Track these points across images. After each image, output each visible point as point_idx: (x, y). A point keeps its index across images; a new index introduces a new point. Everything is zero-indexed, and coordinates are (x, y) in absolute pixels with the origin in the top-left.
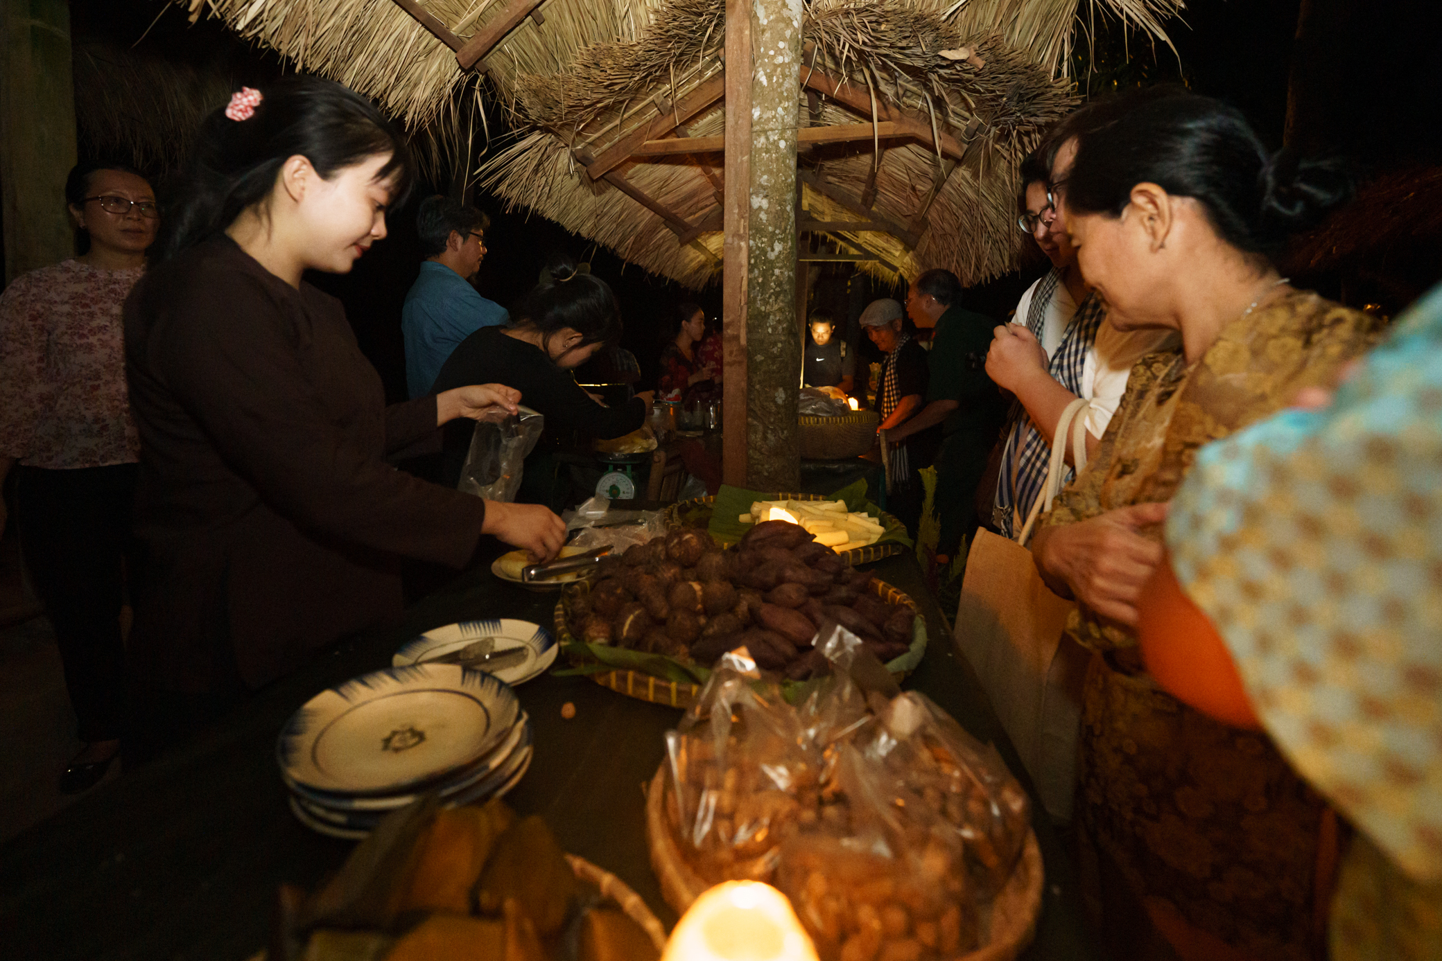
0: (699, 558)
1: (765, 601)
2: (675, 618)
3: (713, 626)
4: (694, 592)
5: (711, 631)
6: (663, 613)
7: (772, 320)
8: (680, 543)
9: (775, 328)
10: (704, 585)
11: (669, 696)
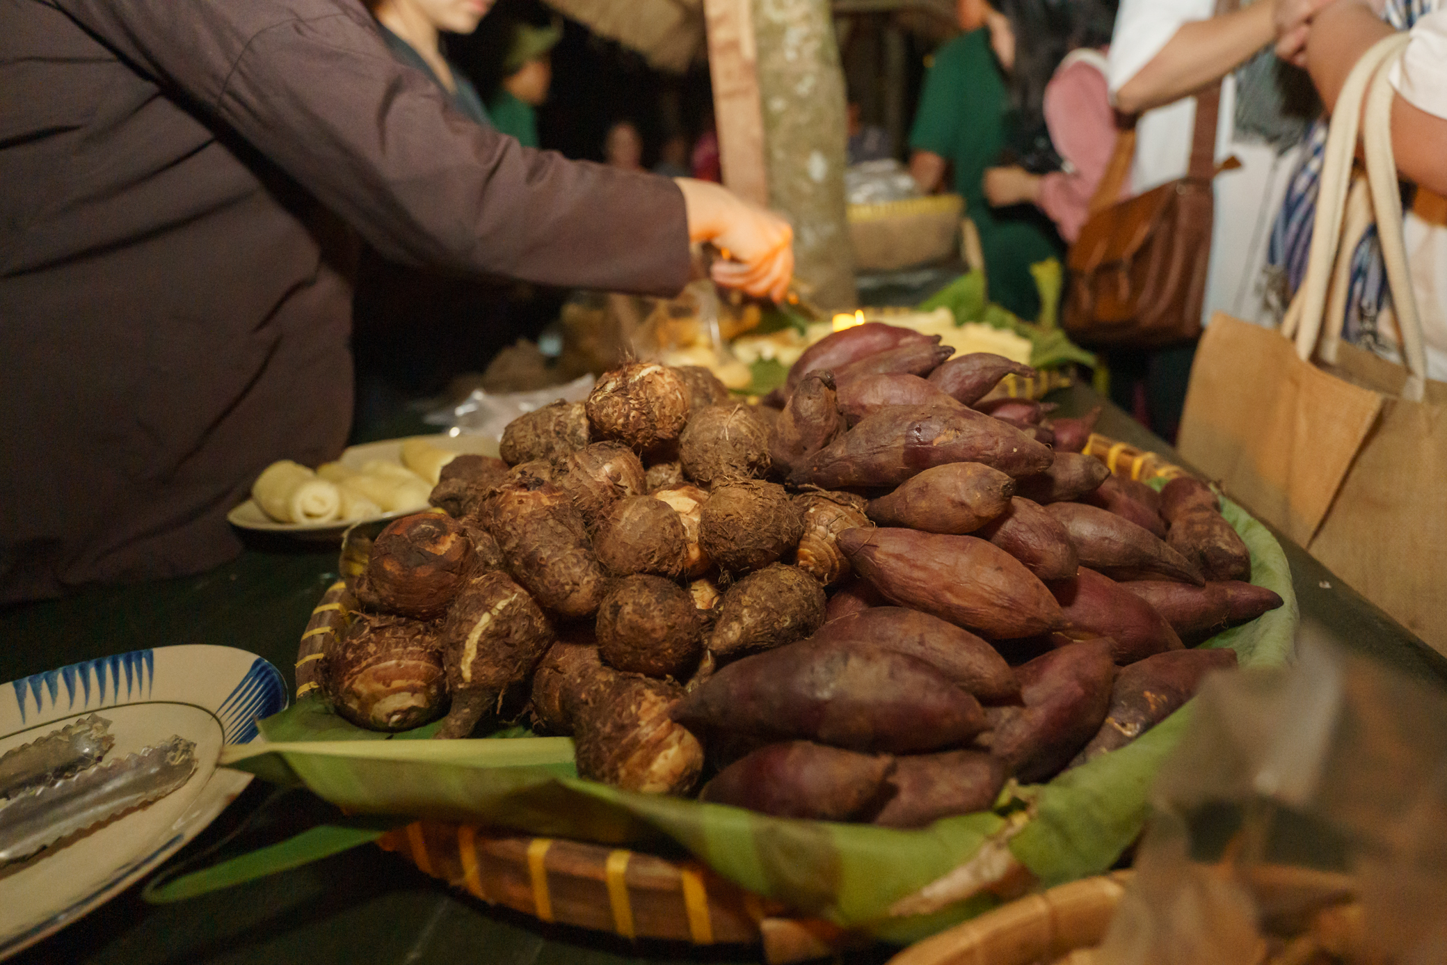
0: (683, 427)
1: (882, 521)
2: (616, 609)
3: (738, 618)
4: (674, 519)
5: (732, 634)
6: (582, 597)
7: (794, 36)
8: (622, 390)
9: (799, 50)
10: (702, 494)
11: (607, 907)
